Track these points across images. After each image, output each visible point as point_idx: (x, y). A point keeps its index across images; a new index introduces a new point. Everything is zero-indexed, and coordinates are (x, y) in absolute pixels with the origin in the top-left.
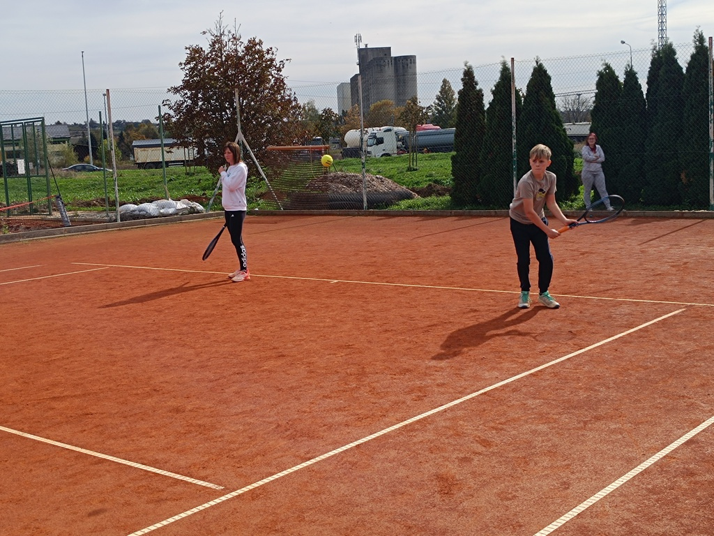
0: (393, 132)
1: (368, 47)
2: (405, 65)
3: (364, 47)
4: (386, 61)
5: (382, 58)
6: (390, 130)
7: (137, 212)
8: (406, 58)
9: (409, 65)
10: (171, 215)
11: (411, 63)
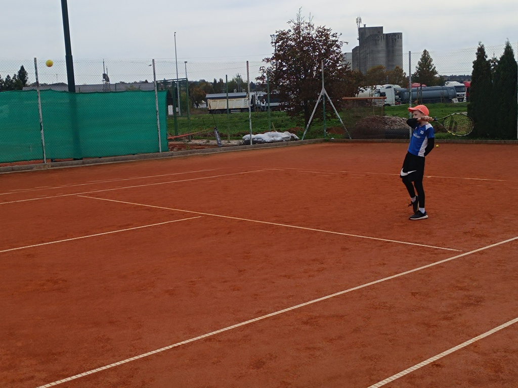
0: (392, 89)
1: (366, 26)
2: (394, 40)
3: (363, 26)
4: (380, 37)
5: (376, 35)
6: (390, 87)
7: (256, 140)
8: (395, 34)
9: (397, 39)
10: (279, 141)
11: (398, 38)
